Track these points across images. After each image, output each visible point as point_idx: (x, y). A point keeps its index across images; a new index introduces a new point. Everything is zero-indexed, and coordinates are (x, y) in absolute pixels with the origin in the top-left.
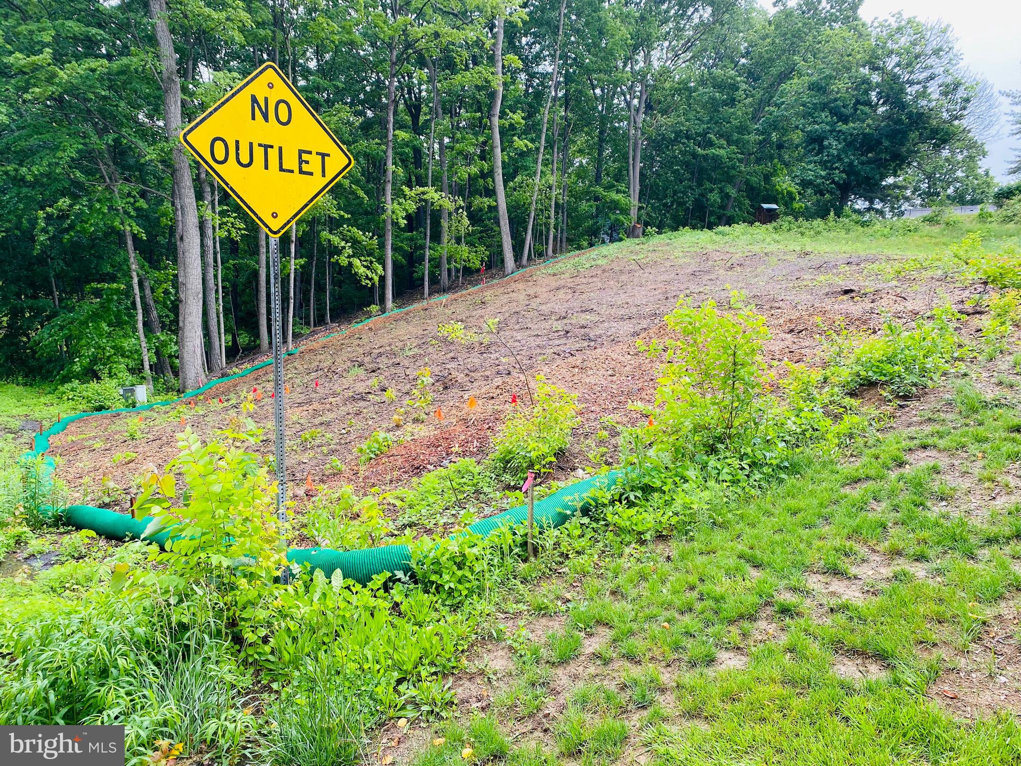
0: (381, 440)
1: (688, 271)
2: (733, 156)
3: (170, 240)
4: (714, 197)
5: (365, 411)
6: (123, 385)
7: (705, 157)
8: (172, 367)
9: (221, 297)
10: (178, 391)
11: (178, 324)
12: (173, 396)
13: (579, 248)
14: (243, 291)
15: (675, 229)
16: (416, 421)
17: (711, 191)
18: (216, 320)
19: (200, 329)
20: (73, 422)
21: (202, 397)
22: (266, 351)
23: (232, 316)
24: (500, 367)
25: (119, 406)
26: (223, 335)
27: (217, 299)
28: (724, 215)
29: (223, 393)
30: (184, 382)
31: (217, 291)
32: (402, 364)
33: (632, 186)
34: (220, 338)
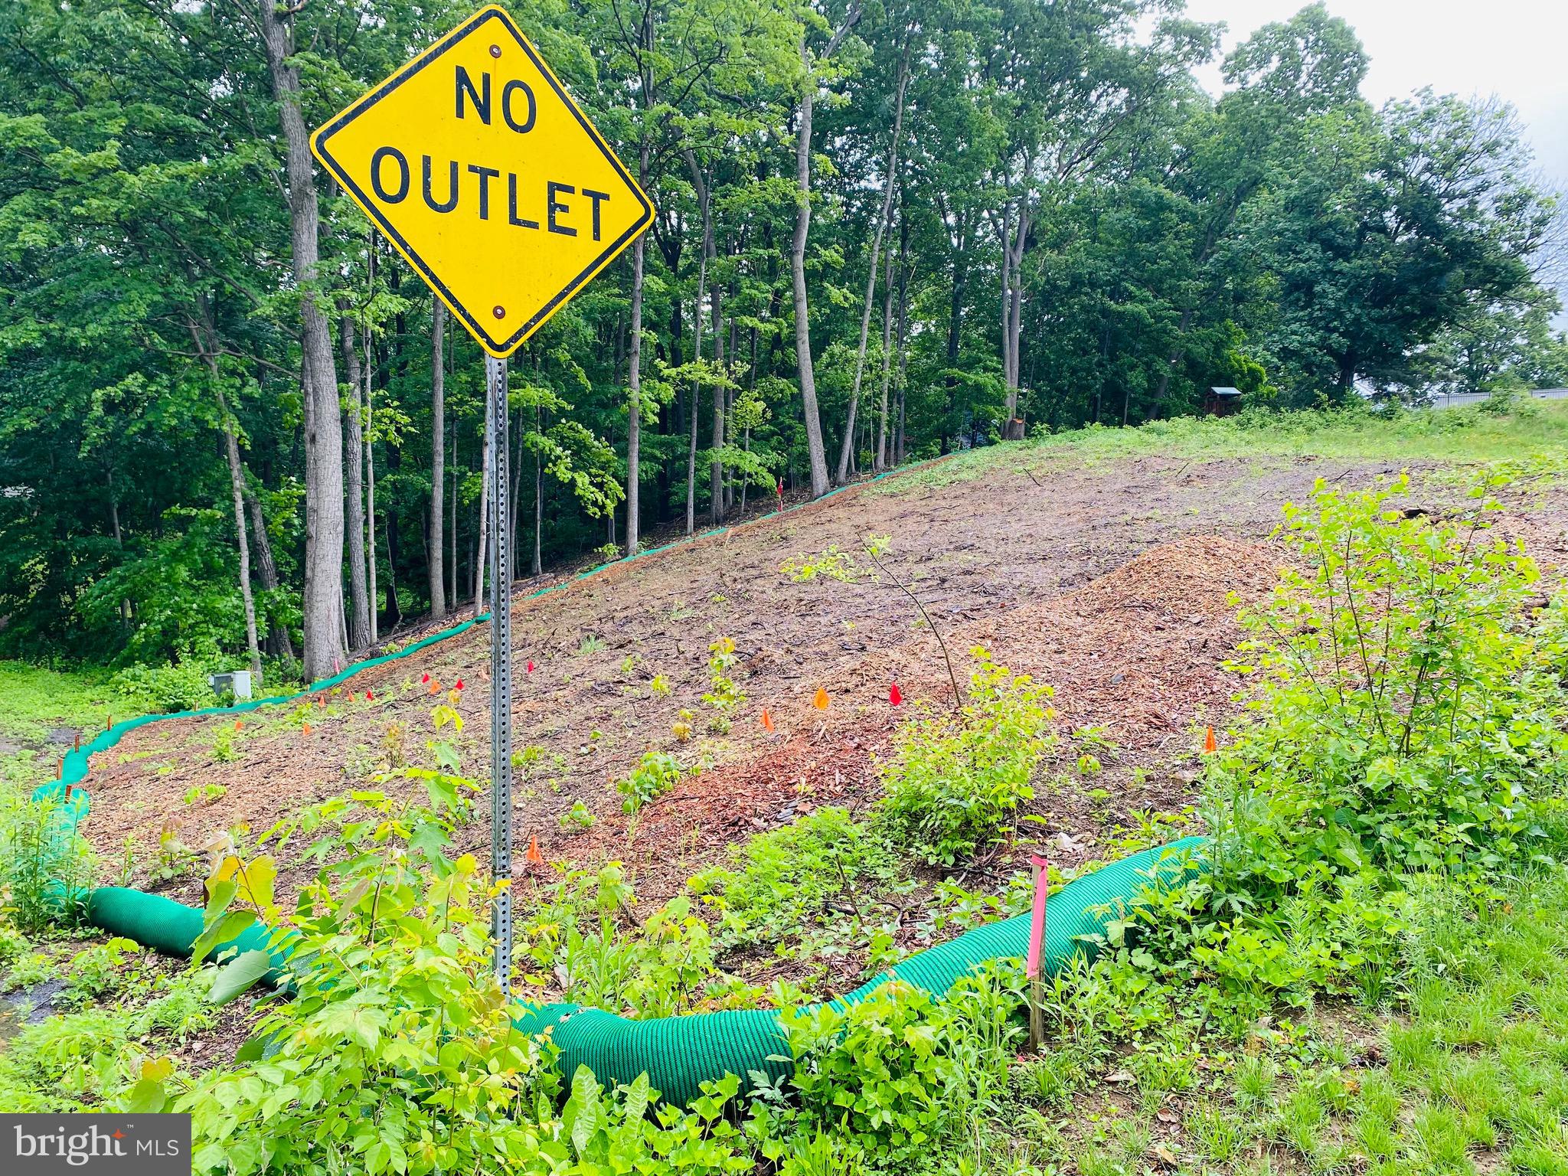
0: (661, 768)
1: (1118, 486)
2: (1164, 313)
3: (296, 448)
4: (1137, 379)
5: (617, 713)
6: (214, 671)
7: (1121, 316)
8: (292, 643)
9: (372, 532)
10: (302, 680)
11: (304, 575)
12: (293, 689)
13: (927, 455)
14: (407, 526)
15: (1079, 426)
16: (713, 731)
17: (1132, 367)
18: (363, 568)
19: (339, 581)
20: (131, 730)
21: (338, 690)
22: (442, 617)
23: (387, 562)
24: (845, 638)
25: (206, 703)
26: (374, 591)
27: (366, 536)
28: (1153, 404)
29: (372, 683)
30: (312, 666)
31: (366, 523)
32: (668, 634)
33: (1008, 361)
34: (369, 597)
